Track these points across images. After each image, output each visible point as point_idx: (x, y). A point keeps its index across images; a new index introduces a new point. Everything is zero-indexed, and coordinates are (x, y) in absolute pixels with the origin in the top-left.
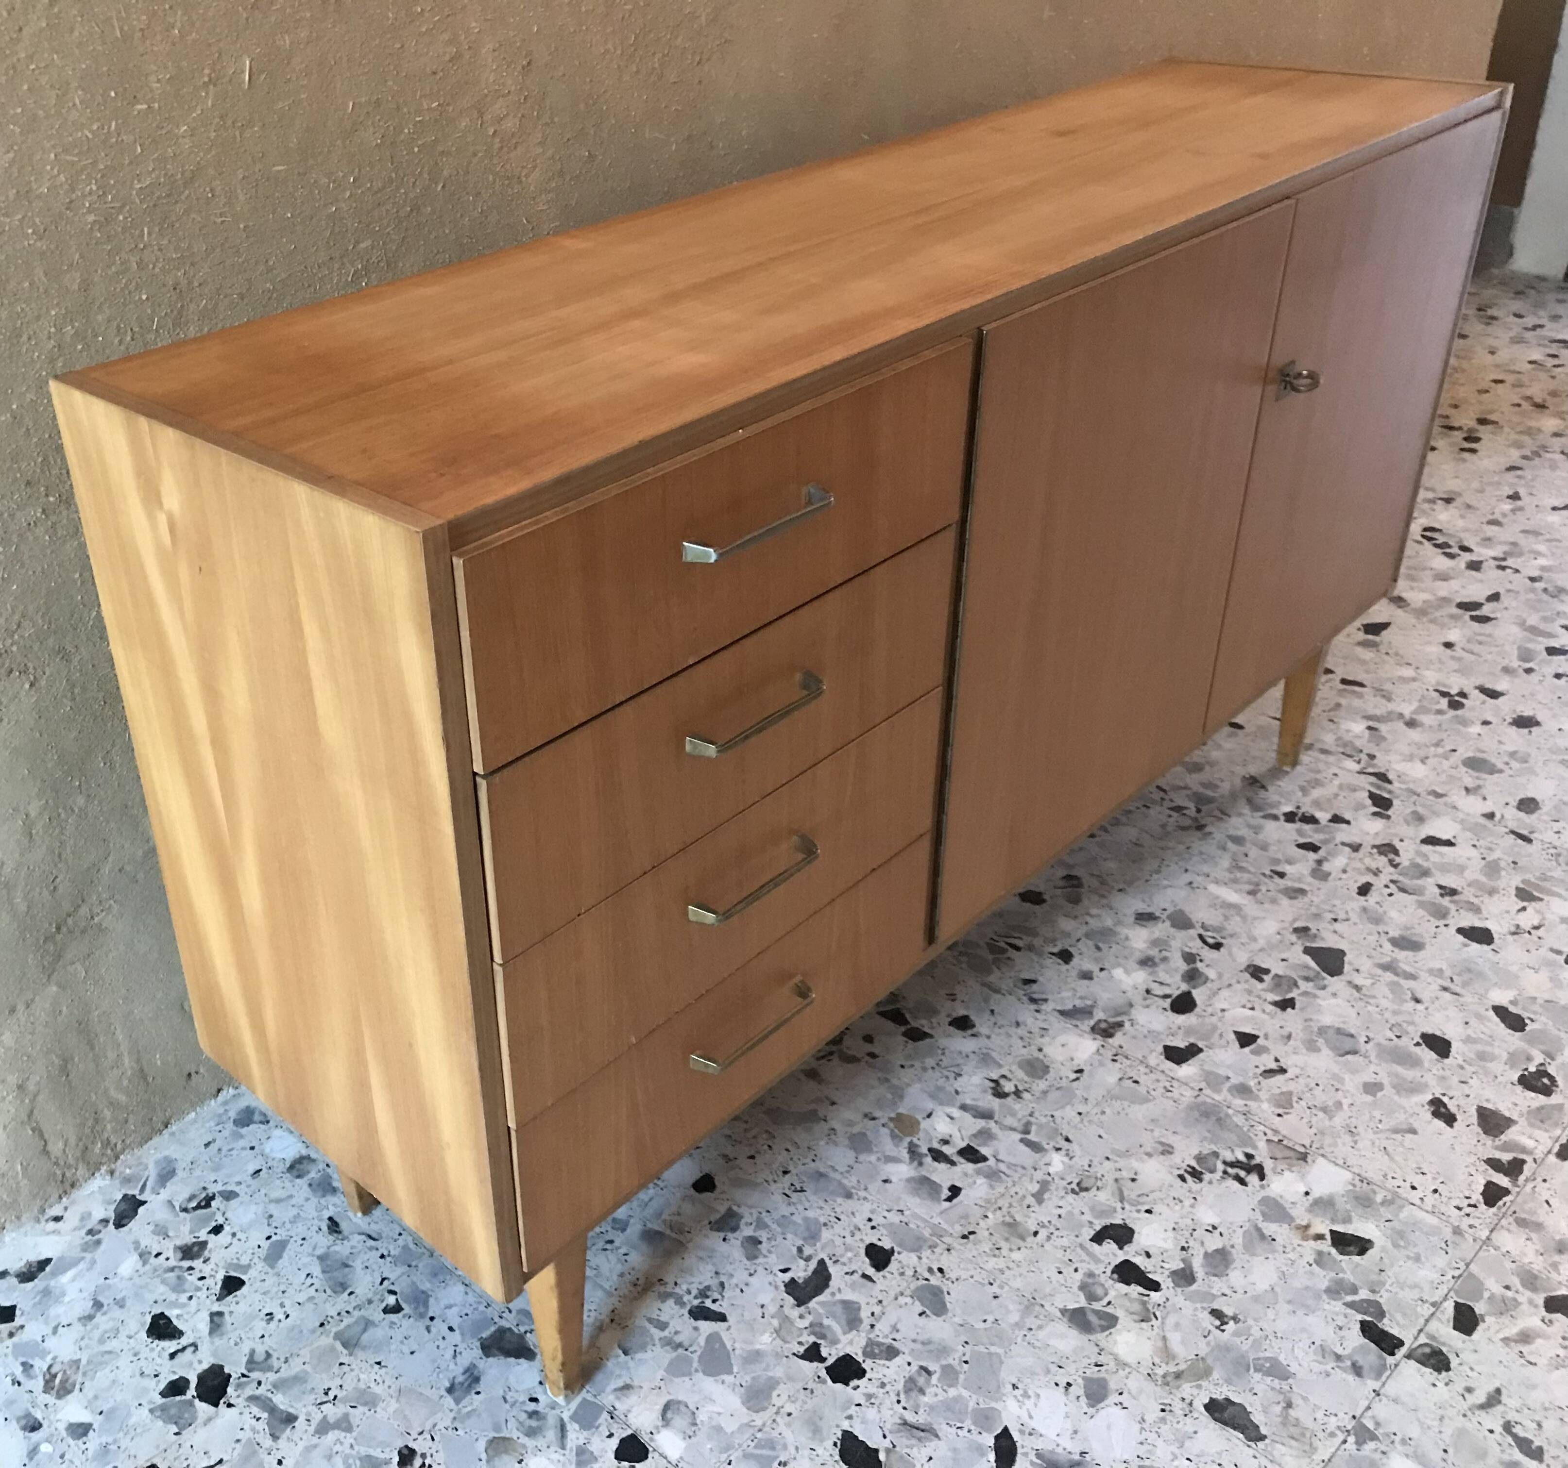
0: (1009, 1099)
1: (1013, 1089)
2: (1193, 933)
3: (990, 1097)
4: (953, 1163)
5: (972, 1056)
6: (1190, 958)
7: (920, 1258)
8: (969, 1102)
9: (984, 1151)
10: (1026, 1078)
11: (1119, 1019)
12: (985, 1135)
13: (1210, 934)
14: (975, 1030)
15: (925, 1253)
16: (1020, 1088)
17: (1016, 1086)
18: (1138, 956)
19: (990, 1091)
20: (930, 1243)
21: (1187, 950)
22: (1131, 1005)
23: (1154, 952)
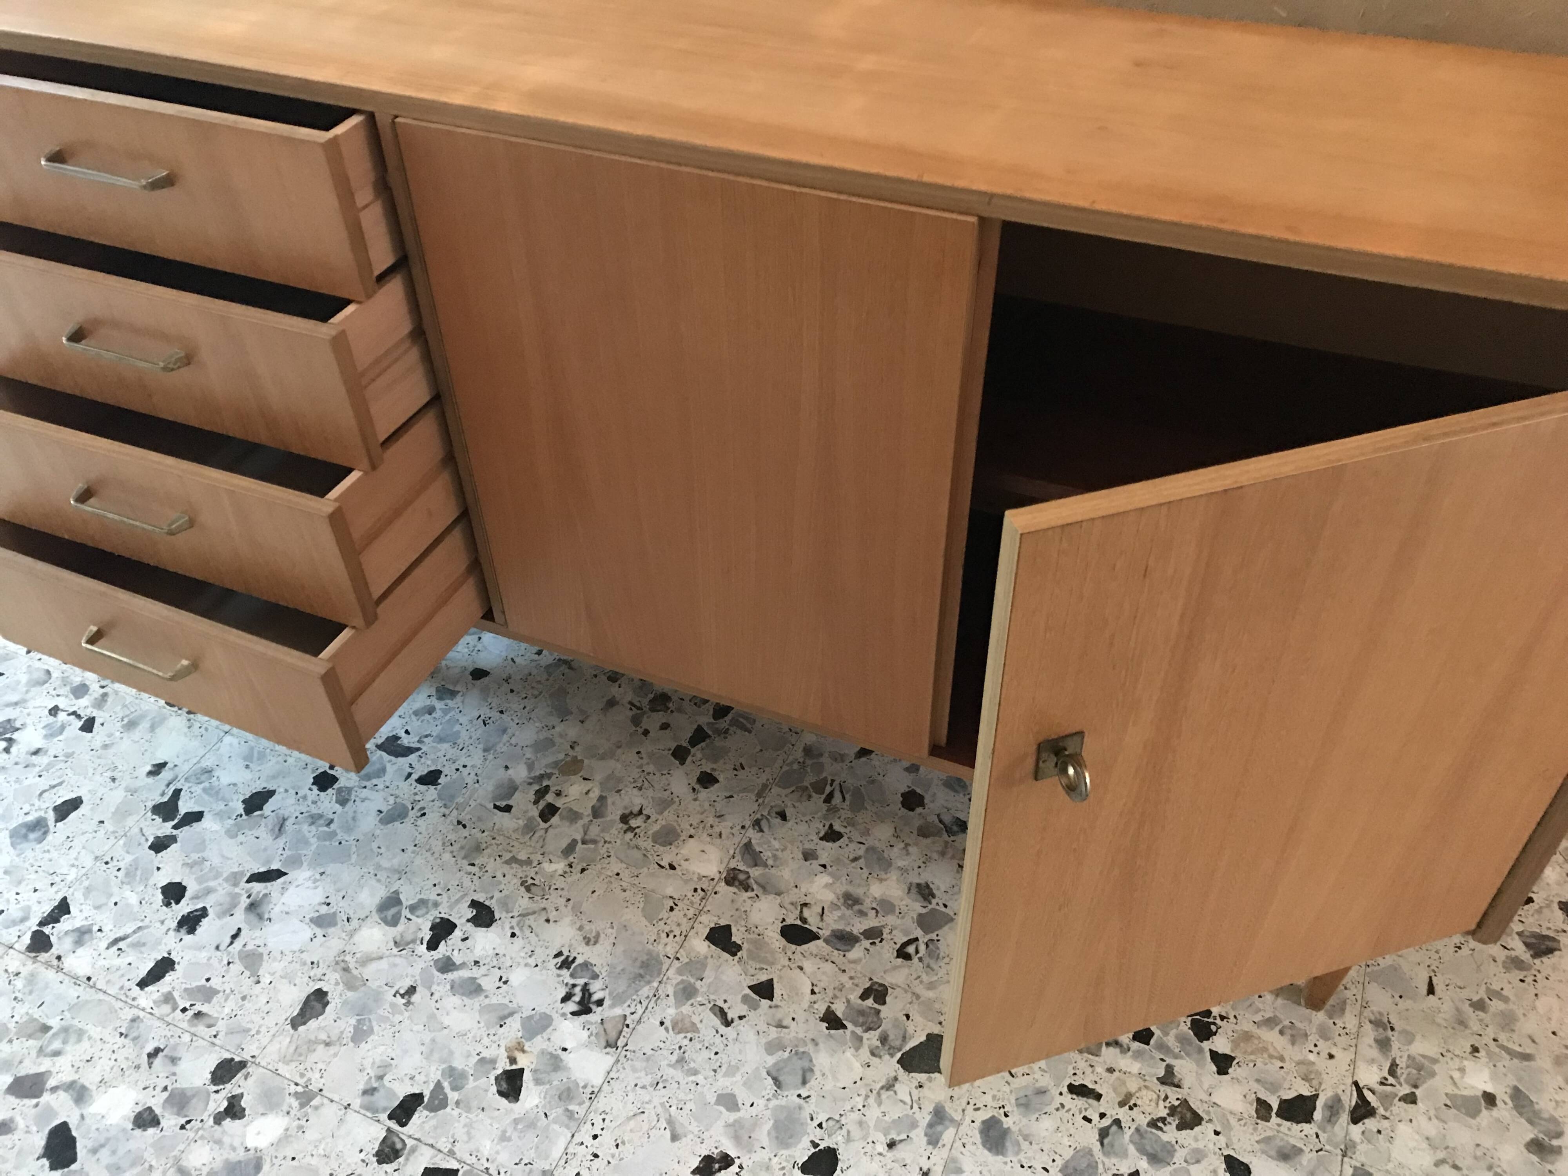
0: (621, 825)
1: (634, 826)
2: (918, 933)
3: (620, 813)
4: (536, 802)
5: (668, 792)
6: (874, 935)
7: (433, 801)
8: (610, 801)
9: (555, 820)
10: (650, 833)
11: (755, 887)
12: (574, 816)
13: (922, 948)
14: (702, 789)
15: (438, 804)
16: (637, 830)
17: (638, 827)
18: (858, 892)
19: (627, 812)
20: (449, 804)
21: (886, 931)
22: (778, 894)
23: (868, 903)
